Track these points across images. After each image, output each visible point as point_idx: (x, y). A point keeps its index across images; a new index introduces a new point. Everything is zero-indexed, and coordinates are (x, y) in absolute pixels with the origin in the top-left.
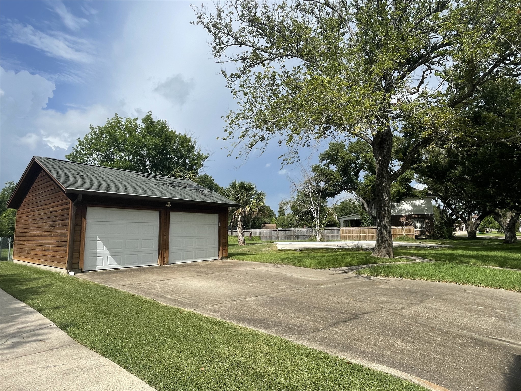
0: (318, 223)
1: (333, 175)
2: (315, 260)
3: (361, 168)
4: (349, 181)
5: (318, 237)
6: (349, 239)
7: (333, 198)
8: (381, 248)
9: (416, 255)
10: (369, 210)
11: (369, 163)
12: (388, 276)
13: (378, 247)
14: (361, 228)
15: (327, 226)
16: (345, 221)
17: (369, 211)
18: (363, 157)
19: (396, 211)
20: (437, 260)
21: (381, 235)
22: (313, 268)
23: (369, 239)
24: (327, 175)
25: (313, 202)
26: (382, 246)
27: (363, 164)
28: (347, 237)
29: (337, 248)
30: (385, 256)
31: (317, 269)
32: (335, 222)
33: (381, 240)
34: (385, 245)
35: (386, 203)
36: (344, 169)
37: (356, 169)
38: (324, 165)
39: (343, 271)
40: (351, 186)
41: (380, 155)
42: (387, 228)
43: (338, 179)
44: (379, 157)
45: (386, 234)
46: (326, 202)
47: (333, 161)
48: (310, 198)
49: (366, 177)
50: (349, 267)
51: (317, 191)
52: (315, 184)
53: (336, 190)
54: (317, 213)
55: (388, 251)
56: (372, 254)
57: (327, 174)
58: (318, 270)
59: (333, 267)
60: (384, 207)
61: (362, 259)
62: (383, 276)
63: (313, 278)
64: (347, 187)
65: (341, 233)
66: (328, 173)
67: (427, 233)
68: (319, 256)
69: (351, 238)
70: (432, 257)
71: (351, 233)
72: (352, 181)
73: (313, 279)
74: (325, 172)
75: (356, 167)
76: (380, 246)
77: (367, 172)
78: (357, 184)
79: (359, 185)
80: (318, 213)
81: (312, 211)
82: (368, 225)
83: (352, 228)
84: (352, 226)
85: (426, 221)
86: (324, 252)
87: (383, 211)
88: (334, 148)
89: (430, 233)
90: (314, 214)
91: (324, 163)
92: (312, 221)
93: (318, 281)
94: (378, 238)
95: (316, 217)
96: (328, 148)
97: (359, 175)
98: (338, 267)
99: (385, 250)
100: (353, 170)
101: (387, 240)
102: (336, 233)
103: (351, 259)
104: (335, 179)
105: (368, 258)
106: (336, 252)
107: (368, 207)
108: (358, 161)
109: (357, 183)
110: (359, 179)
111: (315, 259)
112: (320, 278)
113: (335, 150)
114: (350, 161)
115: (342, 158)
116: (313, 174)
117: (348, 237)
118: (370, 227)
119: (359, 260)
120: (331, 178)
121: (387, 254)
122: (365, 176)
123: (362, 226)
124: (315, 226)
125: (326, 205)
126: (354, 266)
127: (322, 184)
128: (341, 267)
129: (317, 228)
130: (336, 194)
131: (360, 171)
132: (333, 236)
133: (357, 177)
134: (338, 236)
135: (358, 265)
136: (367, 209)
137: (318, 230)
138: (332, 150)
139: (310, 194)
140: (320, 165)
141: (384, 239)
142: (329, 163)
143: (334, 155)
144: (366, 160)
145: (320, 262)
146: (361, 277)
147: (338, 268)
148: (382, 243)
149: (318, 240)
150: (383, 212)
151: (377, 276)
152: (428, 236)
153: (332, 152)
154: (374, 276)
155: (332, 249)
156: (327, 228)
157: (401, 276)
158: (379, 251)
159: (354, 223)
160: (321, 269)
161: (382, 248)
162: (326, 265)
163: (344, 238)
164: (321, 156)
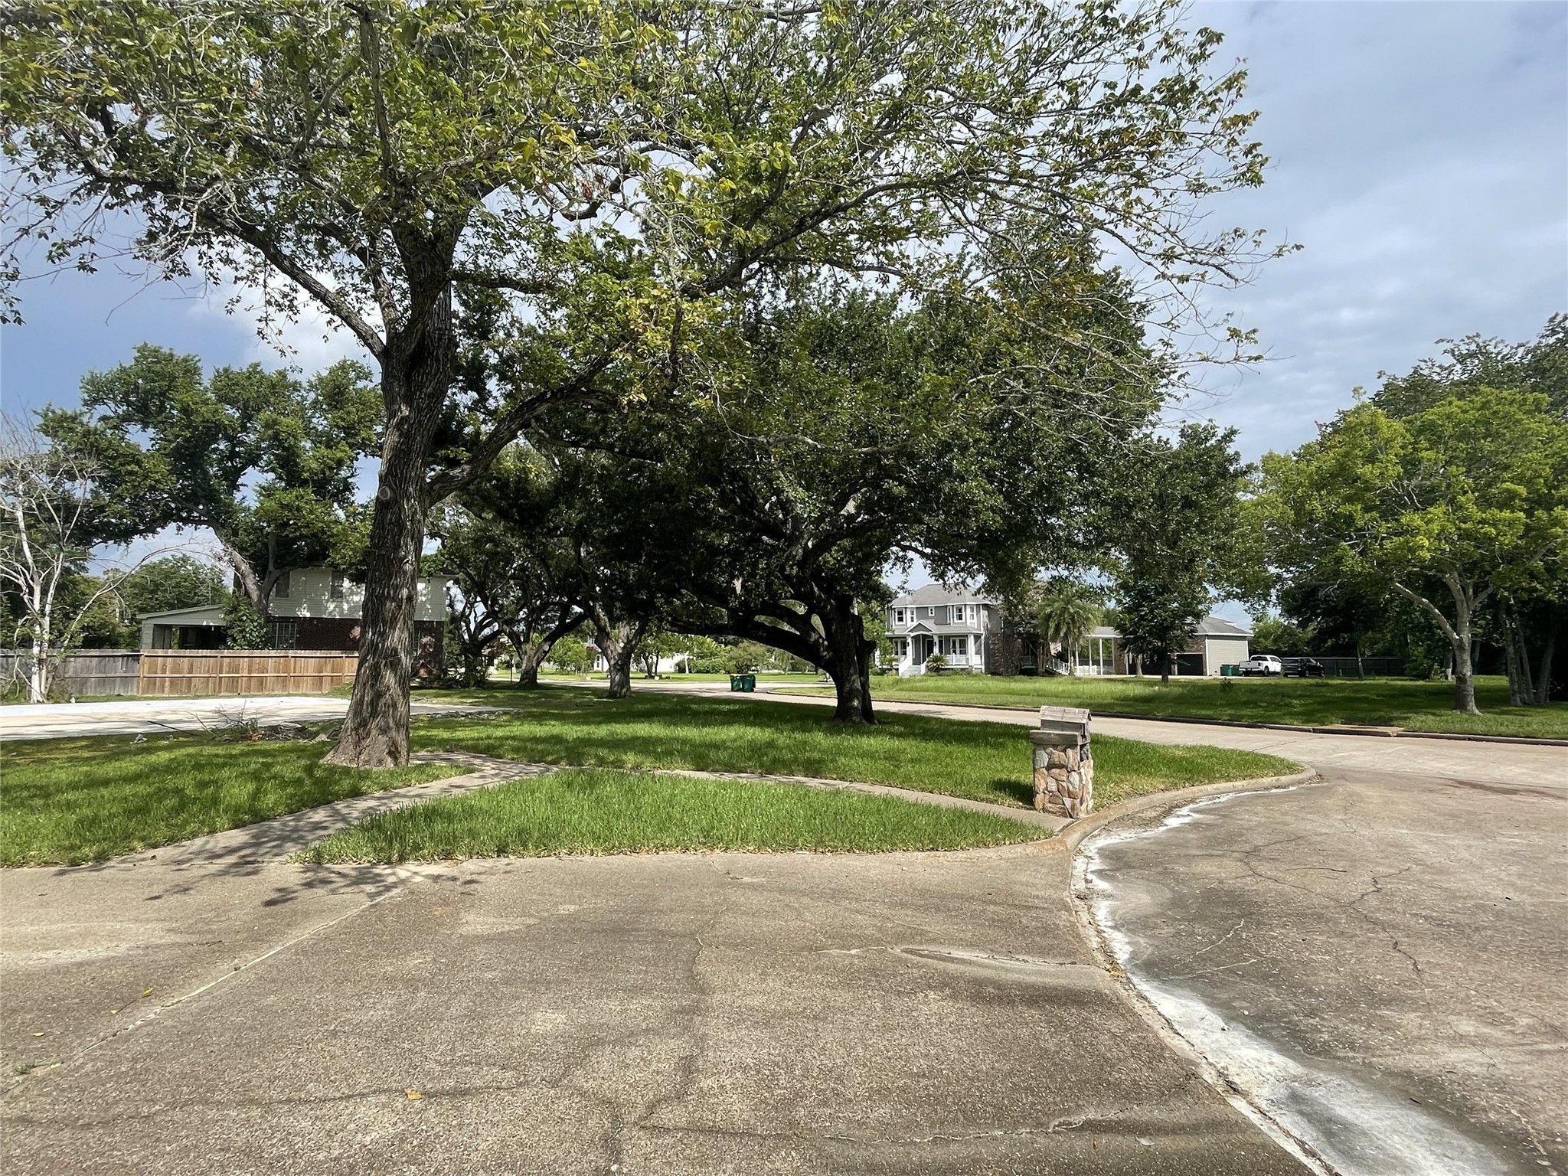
0: (43, 630)
1: (138, 463)
2: (57, 815)
3: (253, 460)
4: (200, 493)
5: (38, 684)
6: (171, 692)
7: (123, 544)
8: (368, 734)
9: (462, 748)
10: (259, 597)
11: (284, 449)
12: (448, 856)
13: (356, 729)
14: (226, 653)
15: (88, 644)
16: (162, 630)
17: (260, 600)
18: (267, 426)
19: (346, 606)
20: (533, 761)
21: (372, 686)
22: (47, 864)
23: (248, 689)
24: (113, 458)
25: (31, 547)
26: (373, 725)
27: (258, 448)
28: (167, 684)
29: (145, 735)
30: (380, 762)
31: (74, 863)
32: (114, 629)
33: (373, 704)
34: (387, 723)
35: (405, 573)
36: (187, 449)
37: (230, 459)
38: (104, 418)
39: (232, 859)
40: (207, 513)
41: (409, 401)
42: (400, 660)
43: (157, 481)
44: (403, 408)
45: (392, 681)
46: (85, 556)
47: (144, 411)
48: (18, 531)
49: (267, 492)
50: (254, 830)
51: (57, 509)
52: (43, 481)
53: (142, 517)
54: (44, 592)
55: (394, 743)
56: (328, 757)
57: (111, 452)
58: (84, 875)
59: (171, 841)
60: (397, 588)
61: (299, 782)
62: (430, 859)
63: (67, 940)
64: (190, 512)
65: (143, 668)
66: (117, 451)
67: (422, 672)
68: (74, 786)
69: (183, 687)
70: (516, 750)
71: (186, 669)
72: (211, 497)
73: (68, 955)
74: (104, 444)
75: (233, 455)
76: (365, 726)
77: (271, 476)
78: (230, 510)
79: (236, 512)
80: (52, 591)
81: (21, 582)
82: (252, 646)
83: (183, 652)
84: (182, 646)
85: (425, 640)
86: (86, 754)
87: (393, 600)
88: (157, 368)
89: (430, 672)
90: (31, 593)
91: (101, 410)
92: (15, 621)
93: (109, 963)
94: (363, 697)
95: (37, 606)
96: (129, 363)
97: (240, 481)
98: (194, 835)
99: (382, 739)
100: (220, 461)
101: (395, 706)
102: (119, 669)
103: (251, 787)
104: (146, 477)
105: (318, 773)
106: (149, 751)
107: (259, 588)
108: (242, 436)
109: (230, 505)
110: (238, 496)
111: (59, 806)
112: (111, 936)
113: (160, 375)
114: (217, 426)
115: (186, 411)
116: (46, 445)
117: (171, 682)
118: (257, 653)
119: (290, 790)
120: (131, 473)
121: (390, 753)
122: (263, 488)
123: (229, 648)
124: (26, 642)
125: (84, 569)
126: (274, 819)
127: (81, 490)
128: (212, 832)
129: (36, 650)
130: (141, 533)
131: (244, 468)
132: (103, 681)
133: (234, 486)
134: (126, 680)
135: (291, 812)
136: (255, 595)
137: (41, 661)
138: (149, 374)
139: (19, 514)
140: (82, 414)
141: (383, 701)
142: (127, 418)
143: (150, 393)
144: (276, 436)
145: (94, 821)
146: (341, 881)
147: (199, 842)
148: (374, 714)
149: (36, 695)
150: (390, 606)
151: (402, 859)
152: (424, 679)
153: (145, 379)
154: (389, 863)
155: (124, 739)
156: (83, 652)
157: (501, 851)
158: (357, 744)
159: (192, 637)
160: (101, 858)
161: (374, 732)
162: (128, 836)
163: (152, 688)
164: (92, 382)
